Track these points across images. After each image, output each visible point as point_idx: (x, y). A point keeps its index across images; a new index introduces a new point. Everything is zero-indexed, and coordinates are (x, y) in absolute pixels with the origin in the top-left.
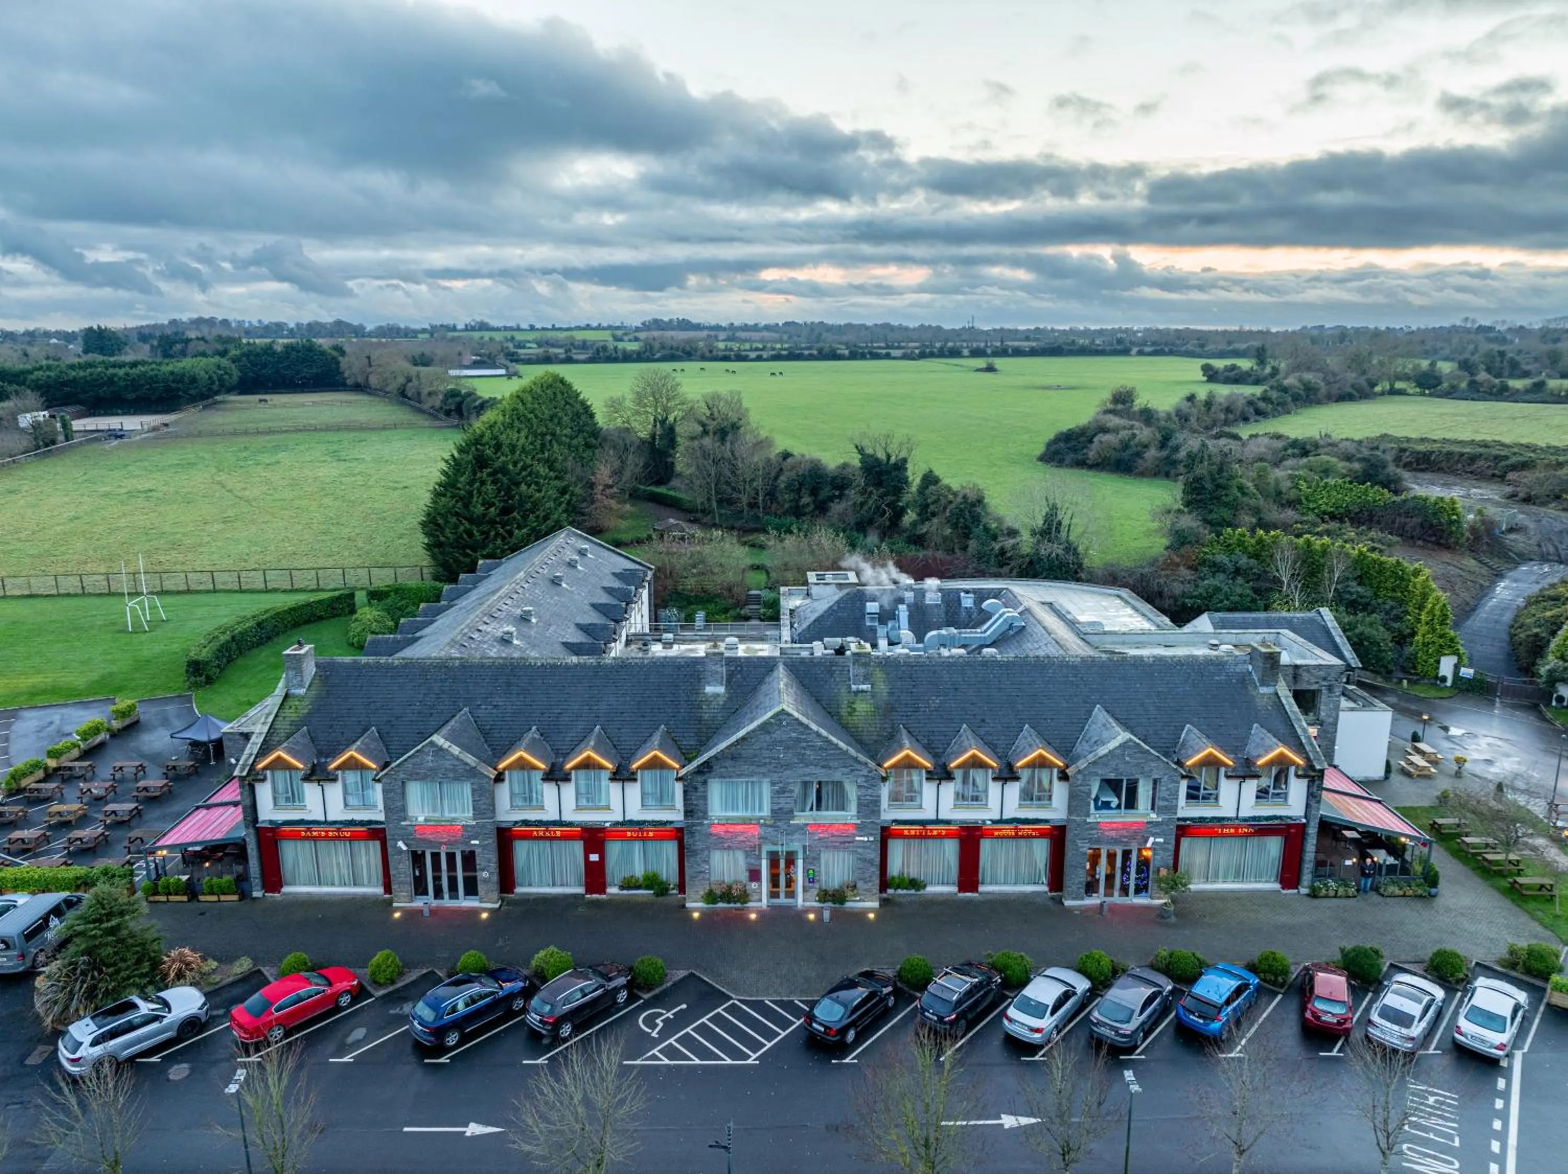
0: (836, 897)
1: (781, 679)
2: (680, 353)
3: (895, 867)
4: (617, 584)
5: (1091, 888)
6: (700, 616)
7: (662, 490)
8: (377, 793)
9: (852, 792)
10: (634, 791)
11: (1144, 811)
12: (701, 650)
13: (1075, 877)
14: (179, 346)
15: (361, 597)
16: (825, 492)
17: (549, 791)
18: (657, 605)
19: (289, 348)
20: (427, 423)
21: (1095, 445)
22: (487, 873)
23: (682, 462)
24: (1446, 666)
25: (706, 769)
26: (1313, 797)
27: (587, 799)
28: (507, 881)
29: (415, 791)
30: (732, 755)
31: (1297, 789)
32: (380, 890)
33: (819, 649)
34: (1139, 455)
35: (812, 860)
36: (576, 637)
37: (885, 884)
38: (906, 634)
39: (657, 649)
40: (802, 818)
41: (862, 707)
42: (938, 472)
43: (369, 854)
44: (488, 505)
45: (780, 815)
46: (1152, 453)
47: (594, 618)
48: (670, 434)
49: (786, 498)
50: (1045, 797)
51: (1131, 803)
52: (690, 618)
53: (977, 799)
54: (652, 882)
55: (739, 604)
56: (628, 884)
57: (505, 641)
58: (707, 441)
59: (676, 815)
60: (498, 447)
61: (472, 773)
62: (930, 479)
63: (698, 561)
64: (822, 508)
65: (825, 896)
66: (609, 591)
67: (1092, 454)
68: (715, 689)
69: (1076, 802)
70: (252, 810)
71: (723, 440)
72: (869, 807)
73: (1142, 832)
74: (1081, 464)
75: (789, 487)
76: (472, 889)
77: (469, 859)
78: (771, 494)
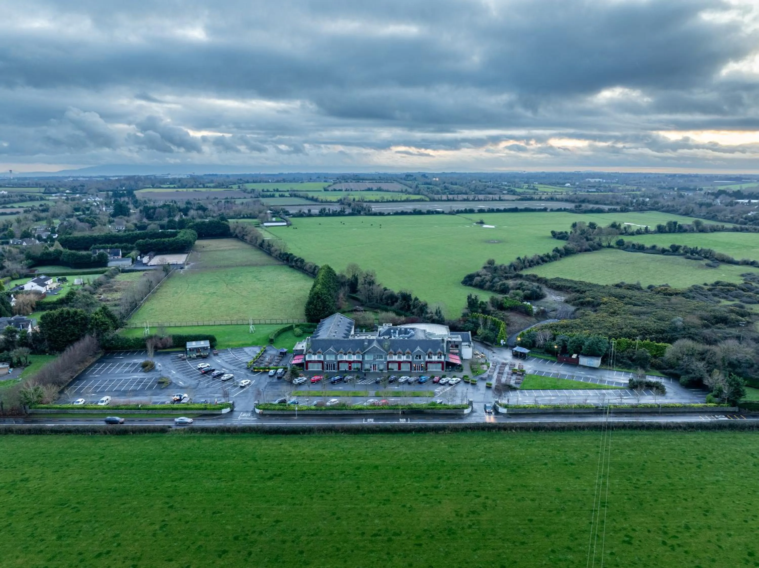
0: (382, 370)
1: (375, 342)
2: (356, 212)
3: (390, 367)
4: (349, 325)
5: (415, 370)
6: (364, 330)
7: (354, 295)
8: (322, 356)
9: (384, 357)
10: (355, 356)
11: (422, 359)
12: (364, 338)
13: (413, 368)
14: (152, 210)
15: (294, 326)
16: (394, 300)
17: (344, 356)
18: (355, 328)
19: (211, 222)
20: (277, 263)
21: (475, 280)
22: (336, 367)
23: (359, 287)
24: (502, 342)
25: (365, 353)
26: (445, 358)
27: (349, 357)
28: (338, 368)
29: (327, 356)
30: (368, 352)
31: (443, 357)
32: (321, 370)
33: (382, 338)
34: (485, 283)
35: (378, 365)
36: (344, 336)
37: (388, 369)
38: (397, 335)
39: (356, 338)
40: (377, 360)
41: (386, 346)
42: (418, 297)
43: (320, 365)
44: (320, 307)
45: (374, 359)
46: (488, 284)
47: (346, 332)
48: (356, 279)
49: (385, 301)
50: (409, 358)
51: (420, 358)
52: (362, 331)
53: (401, 358)
54: (357, 368)
55: (372, 328)
56: (354, 369)
57: (334, 336)
58: (366, 286)
59: (361, 360)
60: (321, 294)
61: (335, 354)
62: (416, 299)
63: (363, 317)
64: (393, 304)
65: (380, 370)
66: (348, 327)
67: (474, 283)
68: (366, 343)
69: (413, 358)
70: (305, 359)
71: (370, 285)
72: (386, 358)
73: (421, 362)
74: (471, 285)
75: (385, 298)
76: (334, 369)
77: (334, 365)
78: (381, 300)
